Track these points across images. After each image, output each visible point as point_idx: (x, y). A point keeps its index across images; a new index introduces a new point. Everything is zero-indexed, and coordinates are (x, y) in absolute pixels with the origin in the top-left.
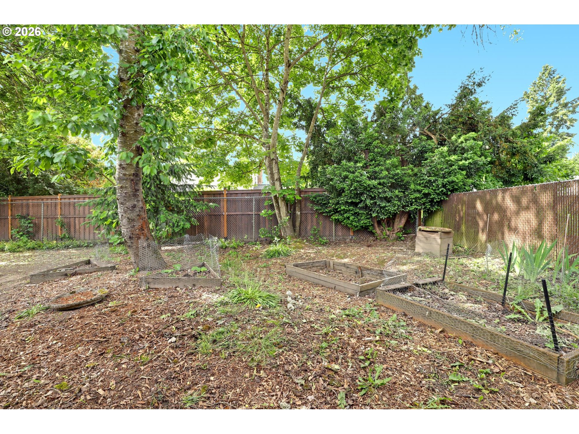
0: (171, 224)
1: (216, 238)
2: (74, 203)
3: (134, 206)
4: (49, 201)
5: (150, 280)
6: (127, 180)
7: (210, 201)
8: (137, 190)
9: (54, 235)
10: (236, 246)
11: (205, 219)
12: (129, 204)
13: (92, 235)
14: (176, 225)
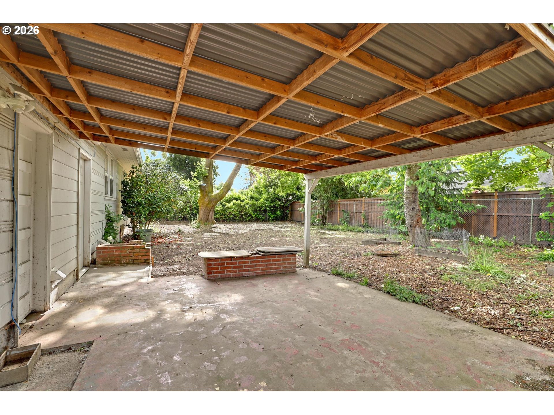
0: (439, 221)
1: (483, 236)
2: (372, 204)
3: (414, 209)
4: (358, 202)
5: (421, 251)
6: (410, 193)
7: (479, 202)
8: (415, 199)
9: (360, 224)
10: (503, 246)
11: (473, 219)
12: (411, 207)
13: (381, 225)
14: (443, 222)
